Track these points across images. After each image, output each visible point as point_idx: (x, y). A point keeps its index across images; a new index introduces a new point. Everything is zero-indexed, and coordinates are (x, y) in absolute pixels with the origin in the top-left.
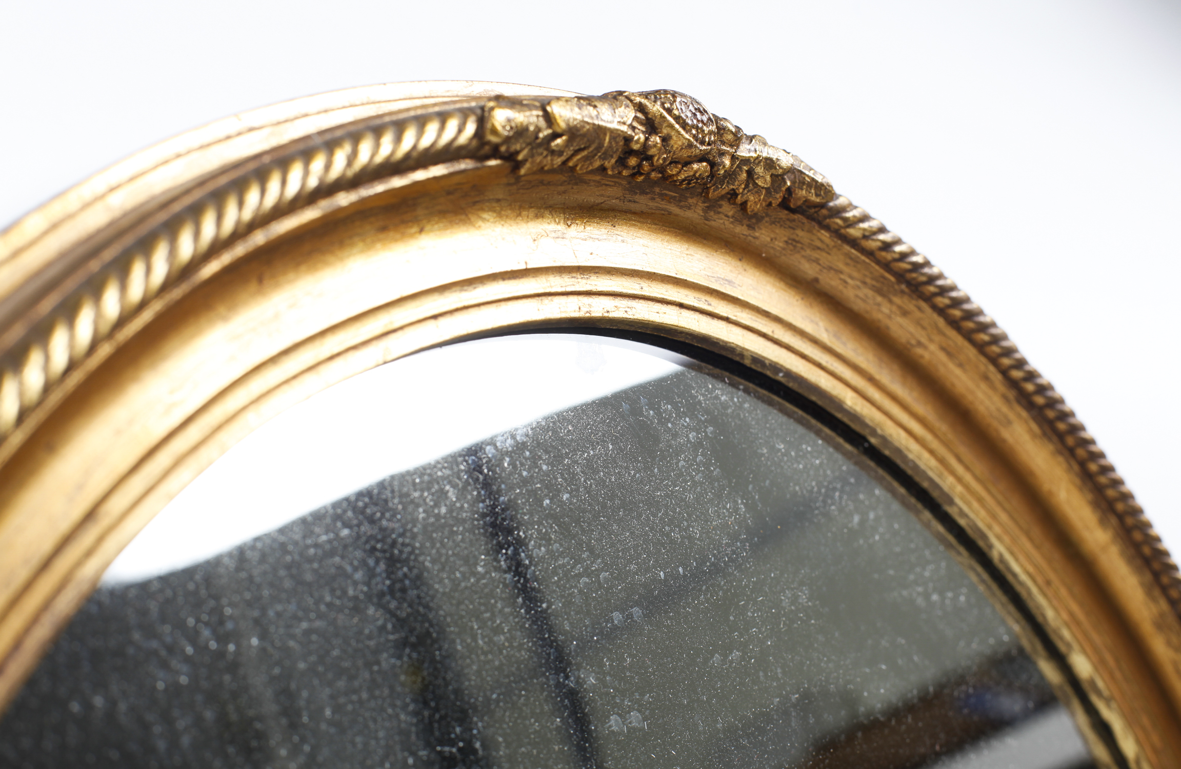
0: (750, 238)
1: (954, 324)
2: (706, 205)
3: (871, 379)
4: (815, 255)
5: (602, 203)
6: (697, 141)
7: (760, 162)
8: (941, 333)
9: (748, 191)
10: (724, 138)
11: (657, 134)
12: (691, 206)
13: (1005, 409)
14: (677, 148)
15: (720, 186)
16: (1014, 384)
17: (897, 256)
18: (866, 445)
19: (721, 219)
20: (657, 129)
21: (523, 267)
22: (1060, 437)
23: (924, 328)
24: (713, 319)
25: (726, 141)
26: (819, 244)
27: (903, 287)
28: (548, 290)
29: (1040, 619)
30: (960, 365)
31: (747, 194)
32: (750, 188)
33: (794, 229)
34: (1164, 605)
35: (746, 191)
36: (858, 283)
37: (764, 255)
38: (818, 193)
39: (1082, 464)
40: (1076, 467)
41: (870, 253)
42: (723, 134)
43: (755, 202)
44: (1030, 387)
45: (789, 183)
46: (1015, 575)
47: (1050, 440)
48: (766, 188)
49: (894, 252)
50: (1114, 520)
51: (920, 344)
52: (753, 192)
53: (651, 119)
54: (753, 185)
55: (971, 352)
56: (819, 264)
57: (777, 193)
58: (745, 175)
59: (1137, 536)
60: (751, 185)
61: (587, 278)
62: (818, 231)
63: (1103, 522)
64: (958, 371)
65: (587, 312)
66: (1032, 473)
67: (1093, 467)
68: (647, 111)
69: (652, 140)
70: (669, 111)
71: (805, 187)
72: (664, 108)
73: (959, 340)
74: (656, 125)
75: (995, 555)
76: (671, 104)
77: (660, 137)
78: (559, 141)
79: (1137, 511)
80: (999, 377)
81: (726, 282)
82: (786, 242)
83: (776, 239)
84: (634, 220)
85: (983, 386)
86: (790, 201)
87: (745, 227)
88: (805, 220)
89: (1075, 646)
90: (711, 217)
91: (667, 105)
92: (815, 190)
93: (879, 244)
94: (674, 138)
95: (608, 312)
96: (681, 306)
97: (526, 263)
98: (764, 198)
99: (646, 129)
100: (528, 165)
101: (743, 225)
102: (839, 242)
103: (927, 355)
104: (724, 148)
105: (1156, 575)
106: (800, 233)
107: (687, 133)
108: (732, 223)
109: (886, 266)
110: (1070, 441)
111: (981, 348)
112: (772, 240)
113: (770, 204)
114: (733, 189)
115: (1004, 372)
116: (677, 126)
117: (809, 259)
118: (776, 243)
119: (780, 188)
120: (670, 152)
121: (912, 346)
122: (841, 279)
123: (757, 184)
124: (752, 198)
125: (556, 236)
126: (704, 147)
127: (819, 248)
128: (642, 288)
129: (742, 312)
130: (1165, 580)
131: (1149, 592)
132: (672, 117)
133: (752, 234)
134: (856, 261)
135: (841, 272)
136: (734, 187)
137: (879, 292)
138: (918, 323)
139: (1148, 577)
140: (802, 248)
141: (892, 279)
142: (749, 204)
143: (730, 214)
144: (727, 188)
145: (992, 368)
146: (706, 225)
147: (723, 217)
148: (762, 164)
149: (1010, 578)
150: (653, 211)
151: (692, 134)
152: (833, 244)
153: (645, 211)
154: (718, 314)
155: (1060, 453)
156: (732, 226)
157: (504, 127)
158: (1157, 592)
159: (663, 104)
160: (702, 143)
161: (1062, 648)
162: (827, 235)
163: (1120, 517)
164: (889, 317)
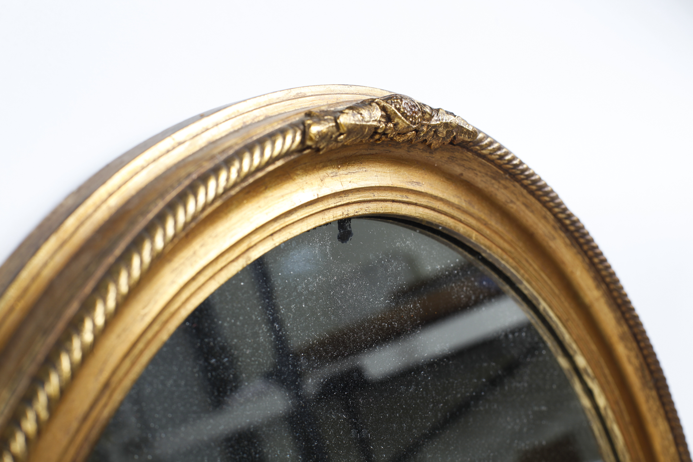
0: (430, 158)
1: (532, 193)
2: (409, 145)
3: (486, 224)
4: (463, 163)
5: (356, 153)
6: (412, 124)
7: (441, 126)
8: (523, 196)
9: (433, 139)
10: (425, 118)
11: (391, 122)
12: (402, 147)
13: (553, 232)
14: (401, 129)
15: (419, 138)
16: (560, 221)
17: (506, 162)
18: (480, 257)
19: (416, 151)
20: (392, 120)
21: (316, 197)
22: (581, 245)
23: (515, 194)
24: (409, 205)
25: (426, 119)
26: (465, 158)
27: (507, 176)
28: (327, 207)
29: (561, 338)
30: (532, 212)
31: (432, 140)
32: (434, 138)
33: (453, 152)
34: (626, 328)
35: (432, 139)
36: (484, 174)
37: (436, 165)
38: (469, 137)
39: (591, 259)
40: (587, 260)
41: (492, 161)
42: (424, 115)
43: (436, 144)
44: (568, 222)
45: (455, 134)
46: (550, 318)
47: (575, 247)
48: (443, 138)
49: (505, 160)
50: (604, 286)
51: (512, 202)
52: (436, 139)
53: (389, 114)
54: (436, 136)
55: (538, 205)
56: (464, 167)
57: (448, 138)
58: (433, 132)
59: (615, 294)
60: (435, 136)
61: (347, 196)
62: (466, 153)
63: (598, 287)
64: (530, 214)
65: (347, 215)
66: (563, 263)
67: (596, 260)
68: (387, 110)
69: (388, 126)
70: (399, 110)
71: (463, 134)
72: (396, 108)
73: (533, 200)
74: (391, 118)
75: (541, 308)
76: (400, 106)
77: (393, 124)
78: (342, 137)
79: (617, 281)
80: (552, 217)
81: (416, 184)
82: (449, 158)
83: (443, 157)
84: (372, 158)
85: (543, 221)
86: (454, 142)
87: (428, 153)
88: (460, 149)
89: (578, 352)
90: (411, 150)
91: (398, 106)
92: (468, 136)
93: (497, 157)
94: (400, 124)
95: (357, 212)
96: (393, 201)
97: (318, 195)
98: (441, 142)
99: (386, 120)
100: (325, 150)
101: (427, 152)
102: (477, 157)
103: (515, 207)
104: (424, 122)
105: (623, 313)
106: (456, 154)
107: (407, 120)
108: (422, 152)
109: (500, 167)
110: (585, 247)
111: (544, 204)
112: (441, 157)
113: (444, 143)
114: (426, 139)
115: (555, 215)
116: (403, 118)
117: (459, 165)
118: (443, 159)
119: (450, 136)
120: (397, 130)
121: (508, 203)
122: (474, 173)
123: (438, 136)
124: (435, 142)
125: (333, 175)
126: (415, 126)
127: (465, 160)
128: (374, 196)
129: (423, 199)
130: (627, 316)
131: (618, 321)
132: (400, 113)
133: (431, 156)
134: (483, 165)
135: (475, 170)
136: (426, 138)
137: (494, 178)
138: (513, 192)
139: (619, 314)
140: (456, 160)
141: (502, 172)
142: (433, 145)
143: (421, 148)
144: (422, 139)
145: (549, 213)
146: (408, 154)
147: (418, 150)
148: (442, 126)
149: (548, 319)
150: (382, 152)
151: (410, 120)
152: (473, 158)
153: (378, 153)
154: (412, 202)
155: (579, 253)
156: (421, 153)
157: (315, 137)
158: (623, 322)
159: (395, 106)
160: (415, 124)
161: (571, 352)
162: (471, 154)
163: (607, 285)
164: (498, 190)
